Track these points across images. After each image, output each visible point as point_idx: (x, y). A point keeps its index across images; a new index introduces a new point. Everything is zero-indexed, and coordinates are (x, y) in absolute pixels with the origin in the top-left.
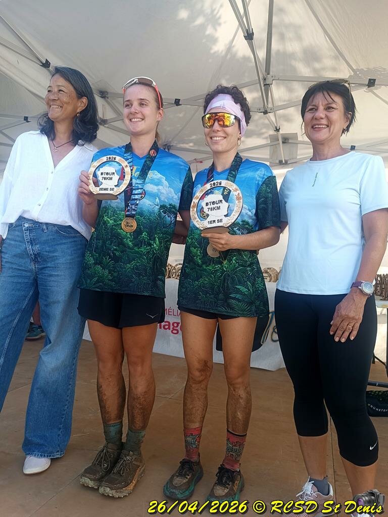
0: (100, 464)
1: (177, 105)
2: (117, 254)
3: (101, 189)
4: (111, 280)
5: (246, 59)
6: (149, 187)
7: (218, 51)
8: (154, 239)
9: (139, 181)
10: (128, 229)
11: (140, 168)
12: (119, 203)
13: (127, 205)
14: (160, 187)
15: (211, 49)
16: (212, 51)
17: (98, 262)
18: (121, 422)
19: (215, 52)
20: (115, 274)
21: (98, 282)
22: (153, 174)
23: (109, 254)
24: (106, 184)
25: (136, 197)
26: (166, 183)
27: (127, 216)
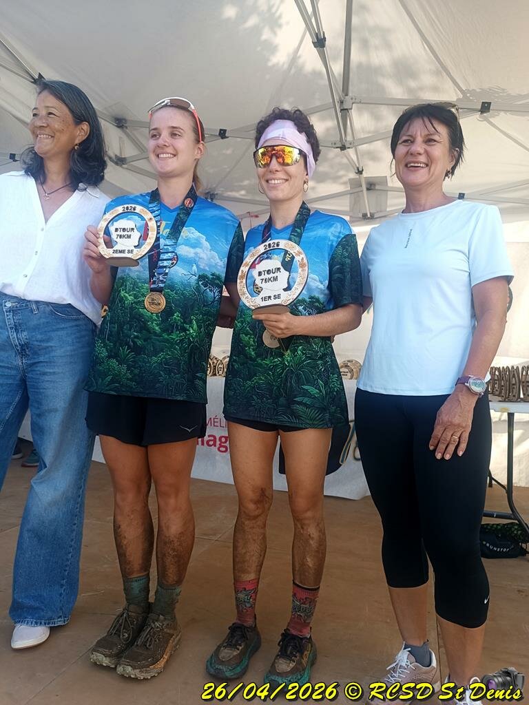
0: (118, 633)
1: (222, 138)
2: (139, 342)
3: (115, 252)
4: (131, 380)
5: (316, 74)
6: (183, 250)
7: (278, 64)
8: (191, 322)
9: (168, 242)
10: (154, 309)
11: (171, 223)
12: (141, 271)
13: (152, 275)
14: (198, 250)
15: (268, 60)
16: (270, 64)
17: (113, 355)
18: (148, 575)
19: (274, 66)
20: (137, 371)
21: (112, 381)
22: (188, 232)
23: (127, 344)
24: (122, 244)
25: (165, 263)
26: (206, 244)
27: (152, 290)
